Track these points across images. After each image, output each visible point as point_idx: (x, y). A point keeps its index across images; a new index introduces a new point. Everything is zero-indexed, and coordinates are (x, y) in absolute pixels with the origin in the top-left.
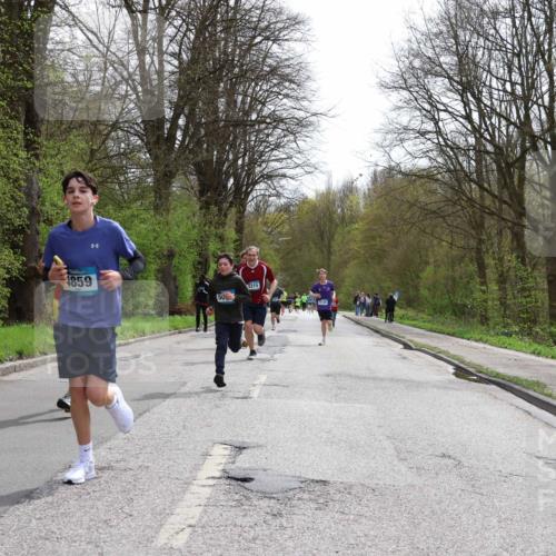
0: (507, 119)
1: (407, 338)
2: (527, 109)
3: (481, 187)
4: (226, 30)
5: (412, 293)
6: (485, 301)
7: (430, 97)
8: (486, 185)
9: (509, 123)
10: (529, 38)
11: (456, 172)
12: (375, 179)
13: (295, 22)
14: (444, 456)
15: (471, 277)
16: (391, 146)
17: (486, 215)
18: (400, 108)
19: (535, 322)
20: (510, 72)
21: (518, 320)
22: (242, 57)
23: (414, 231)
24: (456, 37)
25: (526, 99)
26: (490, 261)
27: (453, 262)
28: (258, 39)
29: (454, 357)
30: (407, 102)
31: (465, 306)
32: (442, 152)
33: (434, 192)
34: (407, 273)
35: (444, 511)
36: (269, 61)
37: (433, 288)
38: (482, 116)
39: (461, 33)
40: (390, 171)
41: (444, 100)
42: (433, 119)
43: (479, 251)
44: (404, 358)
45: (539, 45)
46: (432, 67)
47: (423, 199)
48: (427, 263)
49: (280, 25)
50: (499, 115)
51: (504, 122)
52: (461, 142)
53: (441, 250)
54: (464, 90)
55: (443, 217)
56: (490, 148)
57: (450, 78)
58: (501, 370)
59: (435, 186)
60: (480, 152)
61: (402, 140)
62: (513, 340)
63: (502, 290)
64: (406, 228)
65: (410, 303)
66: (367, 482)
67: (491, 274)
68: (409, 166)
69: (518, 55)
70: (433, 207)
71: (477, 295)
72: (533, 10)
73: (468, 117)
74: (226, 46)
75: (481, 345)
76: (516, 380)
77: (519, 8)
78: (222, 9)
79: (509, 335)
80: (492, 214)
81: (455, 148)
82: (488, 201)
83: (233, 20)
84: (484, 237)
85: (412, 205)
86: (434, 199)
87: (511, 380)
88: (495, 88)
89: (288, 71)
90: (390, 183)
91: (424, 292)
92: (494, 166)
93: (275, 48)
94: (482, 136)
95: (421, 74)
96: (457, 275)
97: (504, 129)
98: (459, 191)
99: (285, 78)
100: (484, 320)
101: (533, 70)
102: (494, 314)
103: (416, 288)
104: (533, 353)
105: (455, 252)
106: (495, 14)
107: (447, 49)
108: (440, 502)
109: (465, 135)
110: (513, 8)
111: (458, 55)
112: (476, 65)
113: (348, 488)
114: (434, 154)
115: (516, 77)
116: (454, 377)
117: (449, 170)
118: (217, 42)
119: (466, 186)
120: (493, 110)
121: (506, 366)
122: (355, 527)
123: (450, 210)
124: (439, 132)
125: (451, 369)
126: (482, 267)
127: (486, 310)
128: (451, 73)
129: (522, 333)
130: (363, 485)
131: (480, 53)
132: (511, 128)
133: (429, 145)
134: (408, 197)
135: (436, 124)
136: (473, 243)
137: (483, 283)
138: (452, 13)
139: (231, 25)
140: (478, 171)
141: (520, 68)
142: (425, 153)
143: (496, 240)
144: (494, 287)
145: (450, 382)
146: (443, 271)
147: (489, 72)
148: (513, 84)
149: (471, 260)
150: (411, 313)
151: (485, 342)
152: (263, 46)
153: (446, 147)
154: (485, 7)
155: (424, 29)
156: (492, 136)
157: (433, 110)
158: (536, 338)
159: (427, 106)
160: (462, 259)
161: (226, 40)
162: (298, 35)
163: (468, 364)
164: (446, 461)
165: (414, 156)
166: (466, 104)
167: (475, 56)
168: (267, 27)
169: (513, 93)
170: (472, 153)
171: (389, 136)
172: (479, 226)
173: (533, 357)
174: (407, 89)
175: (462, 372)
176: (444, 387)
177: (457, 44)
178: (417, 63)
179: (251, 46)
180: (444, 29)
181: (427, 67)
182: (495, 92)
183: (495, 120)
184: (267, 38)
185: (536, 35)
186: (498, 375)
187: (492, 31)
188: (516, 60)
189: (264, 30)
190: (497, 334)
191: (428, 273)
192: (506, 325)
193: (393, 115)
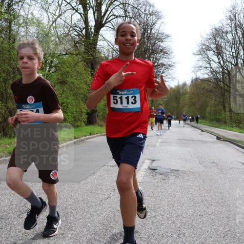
0: (231, 63)
1: (202, 128)
2: (237, 60)
3: (224, 83)
4: (147, 39)
5: (203, 115)
6: (225, 117)
7: (208, 57)
8: (225, 83)
9: (232, 64)
10: (237, 39)
11: (217, 79)
12: (192, 82)
13: (168, 36)
14: (213, 163)
15: (221, 110)
16: (197, 71)
18: (199, 60)
19: (240, 123)
20: (232, 49)
21: (235, 122)
22: (152, 47)
23: (204, 97)
24: (215, 39)
25: (237, 57)
26: (227, 105)
27: (216, 105)
28: (157, 42)
29: (217, 134)
30: (201, 58)
31: (219, 118)
32: (212, 73)
33: (210, 85)
34: (202, 109)
35: (213, 179)
36: (160, 48)
37: (210, 113)
38: (224, 62)
39: (217, 38)
40: (197, 79)
41: (212, 58)
42: (209, 63)
43: (223, 102)
44: (201, 134)
45: (240, 41)
46: (209, 49)
47: (207, 87)
48: (208, 106)
49: (163, 38)
50: (229, 62)
51: (230, 64)
52: (218, 70)
53: (212, 102)
54: (218, 55)
55: (213, 93)
56: (226, 72)
57: (214, 51)
58: (230, 138)
59: (210, 83)
60: (223, 73)
61: (200, 70)
62: (234, 129)
63: (231, 114)
64: (202, 96)
65: (203, 118)
66: (190, 170)
67: (227, 109)
68: (202, 78)
69: (234, 44)
70: (210, 90)
71: (223, 115)
72: (238, 31)
73: (220, 63)
74: (147, 44)
75: (224, 130)
76: (235, 140)
77: (234, 31)
78: (146, 34)
79: (232, 127)
80: (227, 91)
81: (216, 72)
82: (226, 88)
83: (150, 36)
84: (225, 98)
85: (203, 89)
86: (210, 87)
87: (233, 140)
88: (228, 53)
89: (166, 50)
90: (196, 82)
91: (207, 115)
92: (228, 77)
93: (162, 44)
94: (224, 68)
95: (205, 50)
96: (217, 110)
97: (230, 66)
98: (217, 85)
99: (165, 53)
100: (225, 123)
101: (238, 48)
102: (228, 121)
103: (205, 113)
104: (240, 132)
105: (216, 103)
106: (227, 32)
107: (213, 43)
108: (212, 176)
109: (219, 68)
110: (232, 31)
111: (216, 44)
112: (222, 47)
113: (185, 172)
114: (209, 74)
115: (233, 51)
116: (216, 140)
117: (214, 78)
118: (145, 43)
119: (219, 83)
120: (227, 61)
121: (232, 136)
122: (187, 183)
123: (215, 90)
124: (211, 67)
125: (215, 137)
126: (224, 107)
127: (226, 120)
128: (214, 50)
129: (236, 126)
130: (189, 171)
131: (222, 44)
132: (232, 66)
133: (208, 71)
134: (202, 87)
135: (210, 65)
136: (222, 100)
137: (225, 112)
138: (214, 32)
139: (149, 38)
140: (223, 78)
141: (234, 48)
142: (207, 73)
143: (228, 99)
144: (228, 113)
145: (215, 141)
146: (213, 109)
147: (225, 49)
148: (233, 53)
149: (221, 105)
150: (203, 121)
151: (226, 129)
152: (158, 44)
153: (213, 72)
154: (224, 30)
155: (205, 37)
156: (227, 68)
157: (209, 61)
158: (240, 128)
159: (207, 60)
160: (218, 105)
161: (147, 42)
162: (168, 40)
163: (221, 136)
164: (214, 164)
165: (204, 74)
166: (219, 59)
167: (221, 45)
168: (159, 38)
169: (233, 55)
170: (221, 73)
171: (196, 69)
172: (224, 95)
173: (240, 134)
174: (201, 55)
175: (218, 138)
176: (213, 142)
177: (216, 41)
178: (204, 47)
179: (155, 44)
180: (211, 37)
181: (207, 48)
182: (227, 56)
183: (228, 63)
184: (159, 41)
185: (239, 38)
186: (229, 139)
187: (226, 38)
188: (233, 46)
189: (158, 39)
190: (229, 127)
191: (208, 109)
192: (232, 124)
193: (197, 62)
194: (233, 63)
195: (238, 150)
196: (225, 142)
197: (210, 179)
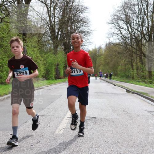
0: (138, 30)
1: (115, 83)
2: (142, 28)
3: (132, 47)
4: (70, 11)
5: (116, 72)
6: (133, 74)
7: (119, 25)
8: (133, 46)
10: (142, 11)
11: (126, 43)
12: (106, 46)
13: (86, 8)
14: (124, 111)
15: (130, 68)
16: (110, 37)
17: (133, 53)
18: (112, 28)
19: (145, 79)
20: (138, 19)
21: (141, 78)
22: (74, 17)
23: (116, 58)
24: (125, 11)
25: (142, 25)
26: (134, 64)
27: (126, 65)
28: (78, 13)
29: (126, 88)
30: (114, 27)
31: (129, 75)
32: (122, 38)
33: (121, 48)
34: (114, 68)
35: (124, 124)
36: (80, 18)
37: (121, 71)
38: (132, 29)
39: (126, 10)
40: (110, 43)
41: (122, 26)
42: (120, 30)
43: (132, 62)
44: (114, 88)
45: (145, 12)
46: (119, 18)
47: (118, 50)
48: (119, 65)
49: (82, 9)
50: (136, 29)
51: (137, 31)
52: (127, 36)
53: (122, 62)
54: (127, 23)
55: (123, 54)
56: (134, 37)
57: (124, 21)
58: (137, 90)
60: (131, 38)
61: (113, 36)
62: (140, 83)
63: (137, 71)
64: (114, 57)
65: (116, 75)
66: (105, 118)
67: (135, 67)
68: (115, 42)
69: (140, 15)
70: (121, 52)
71: (131, 72)
72: (143, 4)
73: (128, 30)
74: (70, 15)
75: (132, 84)
76: (141, 93)
77: (140, 3)
78: (69, 6)
79: (139, 82)
80: (134, 53)
81: (125, 37)
82: (134, 50)
83: (71, 8)
84: (133, 59)
86: (120, 50)
87: (140, 93)
88: (135, 22)
89: (85, 20)
90: (110, 46)
91: (119, 72)
92: (135, 42)
93: (82, 15)
94: (132, 34)
95: (117, 20)
96: (126, 68)
97: (137, 33)
98: (126, 48)
99: (84, 22)
100: (133, 78)
101: (144, 18)
102: (136, 77)
104: (145, 86)
105: (126, 62)
106: (134, 5)
107: (123, 14)
108: (122, 122)
109: (128, 34)
110: (138, 4)
111: (125, 15)
112: (130, 17)
113: (101, 119)
114: (120, 39)
115: (140, 20)
116: (126, 92)
117: (124, 43)
118: (68, 14)
119: (128, 47)
120: (134, 28)
121: (139, 89)
122: (103, 128)
123: (124, 52)
124: (121, 34)
125: (125, 90)
126: (132, 66)
127: (134, 76)
128: (124, 20)
129: (142, 81)
130: (104, 118)
131: (131, 15)
132: (139, 32)
133: (119, 37)
134: (114, 50)
135: (121, 32)
136: (130, 60)
137: (133, 70)
138: (124, 5)
139: (71, 9)
140: (131, 43)
141: (140, 18)
142: (118, 39)
143: (135, 59)
144: (135, 71)
145: (125, 93)
146: (123, 67)
147: (133, 19)
148: (139, 22)
149: (130, 64)
150: (116, 77)
151: (134, 84)
152: (79, 14)
153: (123, 37)
154: (132, 4)
155: (117, 9)
156: (134, 34)
157: (120, 28)
158: (146, 83)
159: (118, 28)
160: (127, 64)
162: (87, 11)
163: (129, 89)
164: (124, 112)
165: (116, 40)
166: (128, 27)
167: (129, 15)
169: (139, 24)
170: (129, 39)
171: (109, 35)
172: (132, 56)
173: (145, 87)
174: (113, 24)
175: (128, 91)
176: (124, 95)
177: (125, 12)
178: (116, 17)
179: (76, 14)
180: (122, 9)
181: (118, 18)
182: (135, 24)
183: (135, 30)
184: (80, 13)
185: (144, 10)
186: (136, 92)
187: (134, 9)
188: (139, 16)
189: (79, 11)
190: (136, 82)
191: (119, 68)
192: (138, 80)
193: (110, 30)
194: (139, 30)
195: (144, 100)
196: (133, 94)
197: (121, 124)
